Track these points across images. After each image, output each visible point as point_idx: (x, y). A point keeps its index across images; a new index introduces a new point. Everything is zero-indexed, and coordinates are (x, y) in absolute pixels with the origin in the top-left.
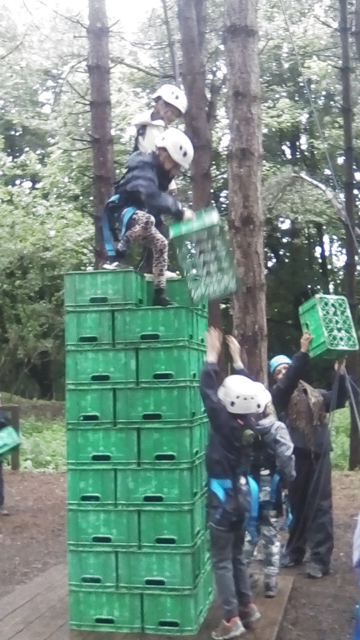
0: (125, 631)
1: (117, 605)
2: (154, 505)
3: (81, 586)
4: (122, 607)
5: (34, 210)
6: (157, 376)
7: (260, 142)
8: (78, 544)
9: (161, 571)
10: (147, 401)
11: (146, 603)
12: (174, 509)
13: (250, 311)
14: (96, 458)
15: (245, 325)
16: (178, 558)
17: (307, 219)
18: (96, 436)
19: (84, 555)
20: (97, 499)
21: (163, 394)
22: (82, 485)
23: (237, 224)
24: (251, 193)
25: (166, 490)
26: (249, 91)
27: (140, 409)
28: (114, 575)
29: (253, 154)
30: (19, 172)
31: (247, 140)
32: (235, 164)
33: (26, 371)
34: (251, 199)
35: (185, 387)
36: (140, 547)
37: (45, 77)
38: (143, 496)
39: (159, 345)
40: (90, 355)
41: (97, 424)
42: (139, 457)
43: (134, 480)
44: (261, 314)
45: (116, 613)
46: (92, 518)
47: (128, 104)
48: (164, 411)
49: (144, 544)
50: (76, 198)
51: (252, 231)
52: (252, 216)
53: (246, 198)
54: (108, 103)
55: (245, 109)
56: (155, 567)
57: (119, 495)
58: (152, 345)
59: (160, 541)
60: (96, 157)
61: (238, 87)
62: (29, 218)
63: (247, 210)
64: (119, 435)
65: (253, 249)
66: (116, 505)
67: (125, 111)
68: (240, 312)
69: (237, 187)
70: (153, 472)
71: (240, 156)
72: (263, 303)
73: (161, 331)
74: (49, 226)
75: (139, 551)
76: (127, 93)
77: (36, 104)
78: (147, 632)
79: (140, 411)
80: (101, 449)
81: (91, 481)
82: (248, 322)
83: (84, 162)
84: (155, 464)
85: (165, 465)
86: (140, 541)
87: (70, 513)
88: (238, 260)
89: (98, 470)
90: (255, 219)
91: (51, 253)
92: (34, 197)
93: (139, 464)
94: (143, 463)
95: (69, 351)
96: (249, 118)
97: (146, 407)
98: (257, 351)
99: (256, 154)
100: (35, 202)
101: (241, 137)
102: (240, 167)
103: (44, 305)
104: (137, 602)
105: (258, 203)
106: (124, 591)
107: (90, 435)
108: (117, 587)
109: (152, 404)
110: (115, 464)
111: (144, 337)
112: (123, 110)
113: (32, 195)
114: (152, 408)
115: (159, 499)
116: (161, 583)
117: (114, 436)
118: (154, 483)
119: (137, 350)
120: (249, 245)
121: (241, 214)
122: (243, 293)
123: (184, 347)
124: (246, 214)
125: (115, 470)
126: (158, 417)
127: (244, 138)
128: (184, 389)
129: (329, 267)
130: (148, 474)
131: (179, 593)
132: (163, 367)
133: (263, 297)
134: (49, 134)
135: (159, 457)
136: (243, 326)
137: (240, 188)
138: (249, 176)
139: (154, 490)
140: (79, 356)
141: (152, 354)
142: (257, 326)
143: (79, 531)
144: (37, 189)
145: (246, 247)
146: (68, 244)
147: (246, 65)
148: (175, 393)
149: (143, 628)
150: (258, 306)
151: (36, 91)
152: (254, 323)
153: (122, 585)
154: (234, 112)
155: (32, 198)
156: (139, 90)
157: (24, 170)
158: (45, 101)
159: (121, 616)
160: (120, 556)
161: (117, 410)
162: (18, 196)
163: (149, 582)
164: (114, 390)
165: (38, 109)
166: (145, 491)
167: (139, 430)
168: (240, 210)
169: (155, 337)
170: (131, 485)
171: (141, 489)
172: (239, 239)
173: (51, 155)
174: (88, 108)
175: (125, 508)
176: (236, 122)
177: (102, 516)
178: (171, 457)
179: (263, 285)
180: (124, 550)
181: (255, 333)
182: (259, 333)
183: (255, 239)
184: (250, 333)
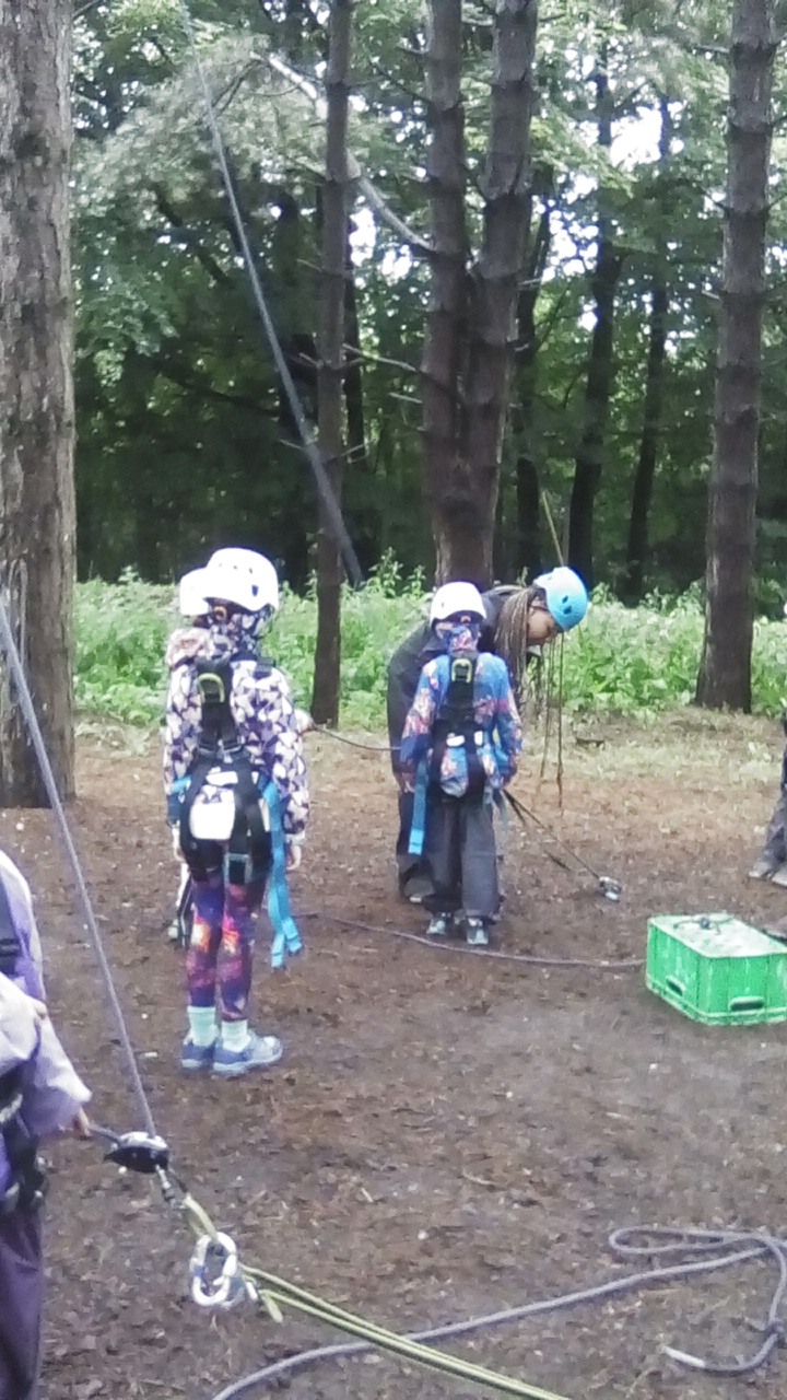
13: (31, 363)
15: (19, 396)
24: (42, 81)
34: (37, 92)
44: (57, 372)
51: (39, 171)
52: (42, 135)
53: (28, 90)
63: (29, 120)
65: (42, 216)
82: (25, 389)
90: (48, 144)
98: (47, 459)
105: (57, 105)
120: (32, 204)
121: (16, 127)
122: (15, 320)
124: (25, 128)
137: (14, 65)
138: (38, 35)
142: (45, 400)
145: (24, 209)
150: (50, 352)
152: (40, 393)
168: (13, 119)
181: (40, 417)
182: (53, 417)
183: (48, 191)
184: (30, 417)
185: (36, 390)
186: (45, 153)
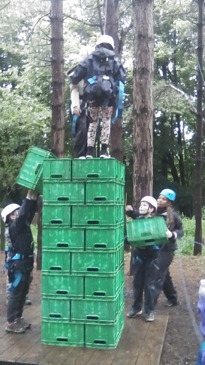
0: (74, 346)
1: (70, 330)
2: (93, 273)
3: (49, 319)
4: (72, 332)
5: (14, 101)
6: (97, 199)
7: (153, 64)
8: (48, 295)
9: (96, 312)
10: (90, 213)
11: (86, 330)
12: (105, 276)
13: (144, 163)
14: (59, 245)
15: (141, 171)
16: (106, 304)
17: (172, 111)
18: (60, 233)
19: (52, 301)
20: (59, 269)
21: (100, 209)
22: (51, 260)
23: (138, 112)
24: (147, 94)
25: (100, 265)
26: (147, 34)
27: (86, 217)
28: (69, 313)
29: (148, 71)
30: (6, 79)
31: (145, 63)
32: (138, 77)
33: (8, 194)
34: (146, 97)
35: (113, 206)
36: (84, 297)
37: (21, 24)
38: (87, 268)
39: (98, 181)
40: (58, 186)
41: (61, 226)
42: (85, 246)
43: (82, 259)
44: (150, 165)
45: (69, 335)
46: (57, 280)
47: (70, 41)
48: (100, 219)
49: (88, 296)
50: (38, 95)
51: (146, 116)
52: (147, 107)
53: (144, 97)
54: (62, 40)
55: (145, 45)
56: (93, 309)
57: (72, 267)
58: (94, 181)
59: (96, 294)
60: (54, 70)
61: (141, 32)
62: (12, 106)
63: (144, 104)
64: (73, 232)
65: (147, 127)
66: (71, 273)
67: (69, 45)
68: (138, 164)
69: (138, 90)
70: (93, 254)
71: (141, 72)
72: (151, 159)
73: (100, 173)
74: (23, 111)
75: (84, 300)
76: (70, 35)
77: (15, 39)
78: (87, 346)
79: (86, 219)
80: (63, 240)
81: (56, 259)
82: (142, 169)
83: (43, 74)
84: (94, 250)
85: (100, 250)
86: (84, 293)
87: (44, 277)
88: (138, 133)
89: (61, 252)
90: (149, 110)
91: (24, 127)
92: (14, 94)
93: (85, 250)
94: (87, 249)
95: (45, 183)
96: (146, 50)
97: (90, 217)
98: (147, 186)
99: (150, 72)
100: (15, 97)
101: (142, 61)
102: (141, 78)
103: (19, 156)
104: (82, 329)
105: (150, 100)
106: (74, 322)
107: (56, 232)
108: (70, 320)
109: (93, 215)
110: (71, 249)
111: (89, 176)
112: (68, 44)
113: (13, 92)
114: (93, 217)
115: (96, 270)
116: (96, 318)
117: (70, 233)
118: (93, 260)
119: (85, 184)
120: (145, 124)
121: (141, 106)
122: (140, 153)
123: (113, 182)
124: (143, 106)
125: (71, 253)
126: (97, 222)
127: (144, 61)
128: (112, 207)
129: (182, 139)
130: (90, 255)
131: (106, 324)
132: (100, 194)
133: (151, 155)
134: (23, 58)
135: (97, 246)
136: (140, 171)
137: (140, 91)
138: (146, 84)
139: (93, 264)
140: (50, 186)
141: (94, 186)
142: (147, 172)
143: (49, 288)
144: (16, 89)
145: (142, 125)
146: (34, 122)
147: (145, 19)
148: (107, 209)
149: (85, 344)
150: (149, 160)
151: (16, 32)
152: (146, 170)
153: (73, 319)
154: (138, 46)
155: (13, 94)
156: (76, 34)
157: (8, 78)
158: (21, 39)
159: (72, 336)
160: (72, 302)
161: (73, 218)
162: (5, 93)
163: (89, 318)
164: (71, 206)
165: (17, 43)
166: (88, 265)
167: (85, 230)
168: (140, 104)
169: (97, 176)
170: (80, 262)
171: (85, 264)
172: (139, 121)
173: (25, 70)
174: (49, 43)
175: (76, 275)
176: (139, 52)
177: (62, 279)
178: (104, 246)
179: (152, 148)
180: (74, 299)
181: (146, 176)
182: (149, 176)
183: (148, 121)
184: (143, 176)
185: (145, 170)
186: (148, 112)
